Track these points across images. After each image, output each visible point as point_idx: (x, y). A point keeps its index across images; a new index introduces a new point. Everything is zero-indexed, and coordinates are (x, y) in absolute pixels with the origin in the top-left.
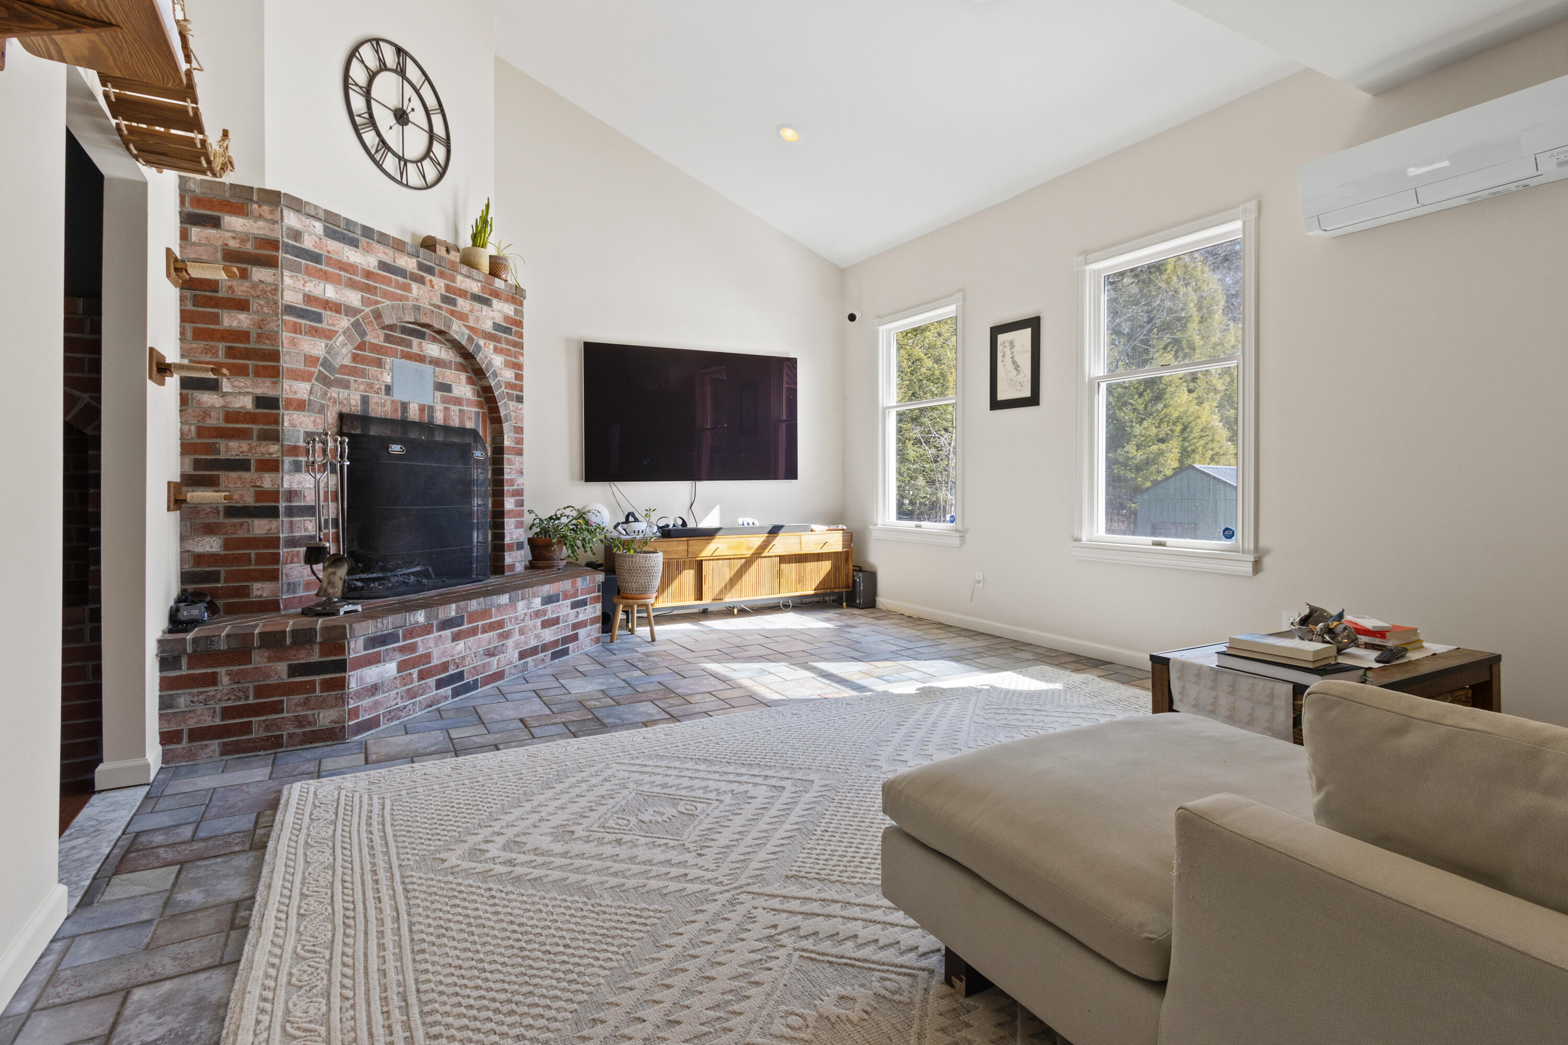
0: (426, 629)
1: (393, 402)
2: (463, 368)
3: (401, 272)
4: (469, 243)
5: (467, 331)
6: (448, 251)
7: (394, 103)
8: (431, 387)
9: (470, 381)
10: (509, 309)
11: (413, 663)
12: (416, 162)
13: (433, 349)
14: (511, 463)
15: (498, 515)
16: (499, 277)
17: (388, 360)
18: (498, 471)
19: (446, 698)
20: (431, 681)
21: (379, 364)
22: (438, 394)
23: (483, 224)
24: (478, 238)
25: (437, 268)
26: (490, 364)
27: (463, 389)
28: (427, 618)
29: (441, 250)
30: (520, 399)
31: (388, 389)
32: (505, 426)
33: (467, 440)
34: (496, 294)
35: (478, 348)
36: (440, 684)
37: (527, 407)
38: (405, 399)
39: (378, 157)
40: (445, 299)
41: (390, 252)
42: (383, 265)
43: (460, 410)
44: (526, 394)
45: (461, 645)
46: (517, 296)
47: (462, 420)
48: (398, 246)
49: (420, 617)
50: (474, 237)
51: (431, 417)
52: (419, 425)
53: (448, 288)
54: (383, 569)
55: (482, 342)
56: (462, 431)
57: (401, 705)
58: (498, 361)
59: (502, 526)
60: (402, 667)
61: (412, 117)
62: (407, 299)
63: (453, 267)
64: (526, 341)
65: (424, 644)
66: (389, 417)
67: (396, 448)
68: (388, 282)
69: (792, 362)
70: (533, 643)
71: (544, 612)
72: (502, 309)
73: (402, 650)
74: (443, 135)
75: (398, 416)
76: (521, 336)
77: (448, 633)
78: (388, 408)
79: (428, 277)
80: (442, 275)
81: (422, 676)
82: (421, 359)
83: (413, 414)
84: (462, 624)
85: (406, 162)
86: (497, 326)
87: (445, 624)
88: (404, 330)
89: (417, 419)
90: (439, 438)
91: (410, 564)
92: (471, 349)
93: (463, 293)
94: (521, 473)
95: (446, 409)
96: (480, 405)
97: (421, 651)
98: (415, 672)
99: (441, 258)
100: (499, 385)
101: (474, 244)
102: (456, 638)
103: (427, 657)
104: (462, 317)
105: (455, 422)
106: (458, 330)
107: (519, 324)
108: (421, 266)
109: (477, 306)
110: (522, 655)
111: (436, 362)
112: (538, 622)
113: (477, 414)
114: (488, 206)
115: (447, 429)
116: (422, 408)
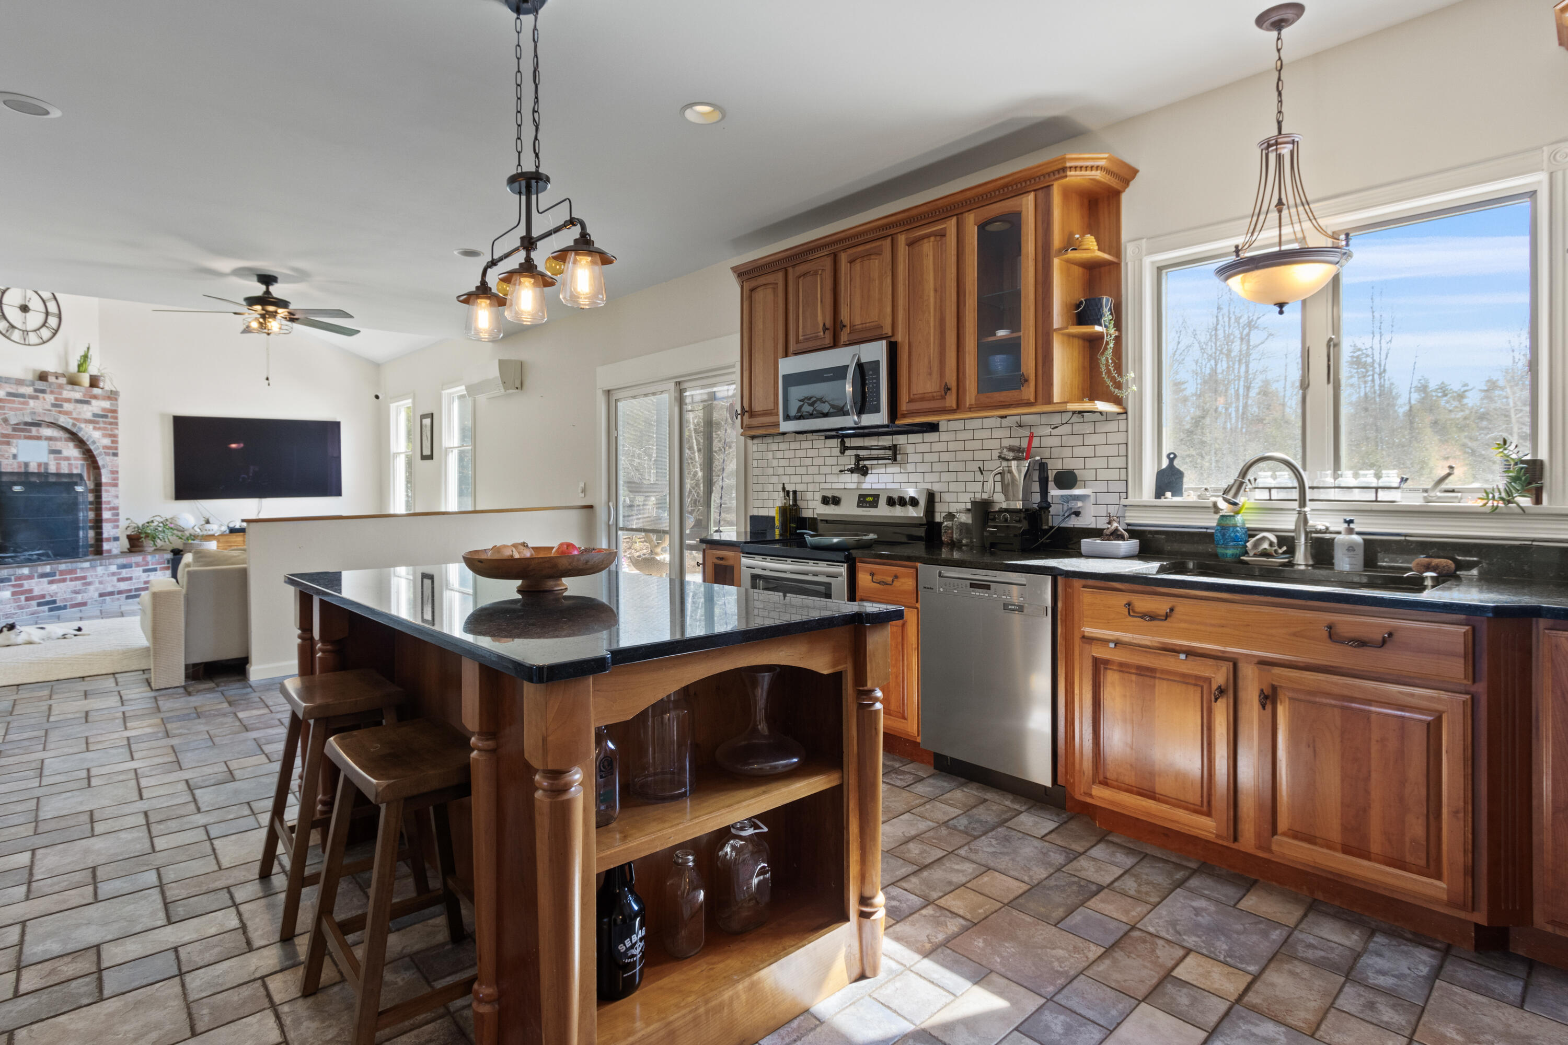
0: (30, 577)
1: (18, 463)
2: (73, 440)
3: (22, 396)
4: (76, 369)
5: (71, 421)
6: (57, 378)
7: (19, 301)
8: (46, 452)
9: (77, 446)
10: (106, 404)
11: (22, 593)
12: (35, 331)
13: (47, 432)
14: (107, 491)
15: (98, 524)
16: (97, 387)
17: (15, 441)
18: (98, 496)
19: (44, 612)
20: (34, 603)
21: (8, 443)
22: (52, 456)
23: (85, 357)
24: (81, 367)
25: (48, 390)
26: (90, 436)
27: (71, 451)
28: (31, 572)
29: (51, 379)
30: (115, 455)
31: (15, 456)
32: (103, 471)
33: (75, 480)
34: (95, 397)
35: (80, 429)
36: (39, 605)
37: (120, 460)
38: (26, 460)
39: (7, 335)
40: (54, 405)
41: (14, 387)
42: (10, 394)
43: (69, 464)
44: (120, 451)
45: (54, 587)
46: (113, 396)
47: (70, 469)
48: (20, 382)
49: (26, 571)
50: (79, 366)
51: (46, 468)
52: (38, 474)
53: (56, 399)
54: (14, 551)
55: (83, 425)
56: (70, 475)
57: (14, 611)
58: (96, 435)
59: (101, 528)
60: (14, 594)
61: (31, 305)
62: (26, 409)
63: (60, 386)
64: (120, 421)
65: (27, 585)
66: (16, 470)
67: (17, 489)
68: (14, 402)
69: (337, 425)
70: (110, 589)
71: (120, 574)
72: (98, 406)
73: (14, 586)
74: (56, 311)
75: (23, 470)
76: (116, 418)
77: (45, 580)
78: (15, 466)
79: (41, 395)
80: (52, 392)
81: (27, 599)
82: (39, 438)
83: (33, 468)
84: (55, 576)
85: (27, 332)
86: (95, 415)
87: (43, 576)
88: (26, 424)
89: (36, 471)
90: (52, 479)
91: (33, 549)
92: (74, 430)
93: (68, 400)
94: (117, 497)
95: (58, 464)
96: (85, 459)
97: (26, 587)
98: (23, 598)
99: (51, 384)
100: (98, 448)
101: (79, 371)
102: (51, 582)
103: (31, 591)
104: (67, 413)
105: (65, 470)
106: (63, 420)
107: (115, 411)
108: (36, 390)
109: (79, 406)
110: (101, 595)
111: (49, 439)
112: (115, 578)
113: (82, 465)
114: (88, 349)
115: (58, 475)
116: (39, 465)
